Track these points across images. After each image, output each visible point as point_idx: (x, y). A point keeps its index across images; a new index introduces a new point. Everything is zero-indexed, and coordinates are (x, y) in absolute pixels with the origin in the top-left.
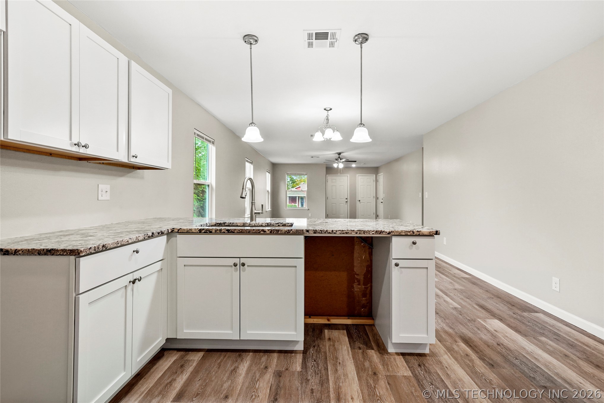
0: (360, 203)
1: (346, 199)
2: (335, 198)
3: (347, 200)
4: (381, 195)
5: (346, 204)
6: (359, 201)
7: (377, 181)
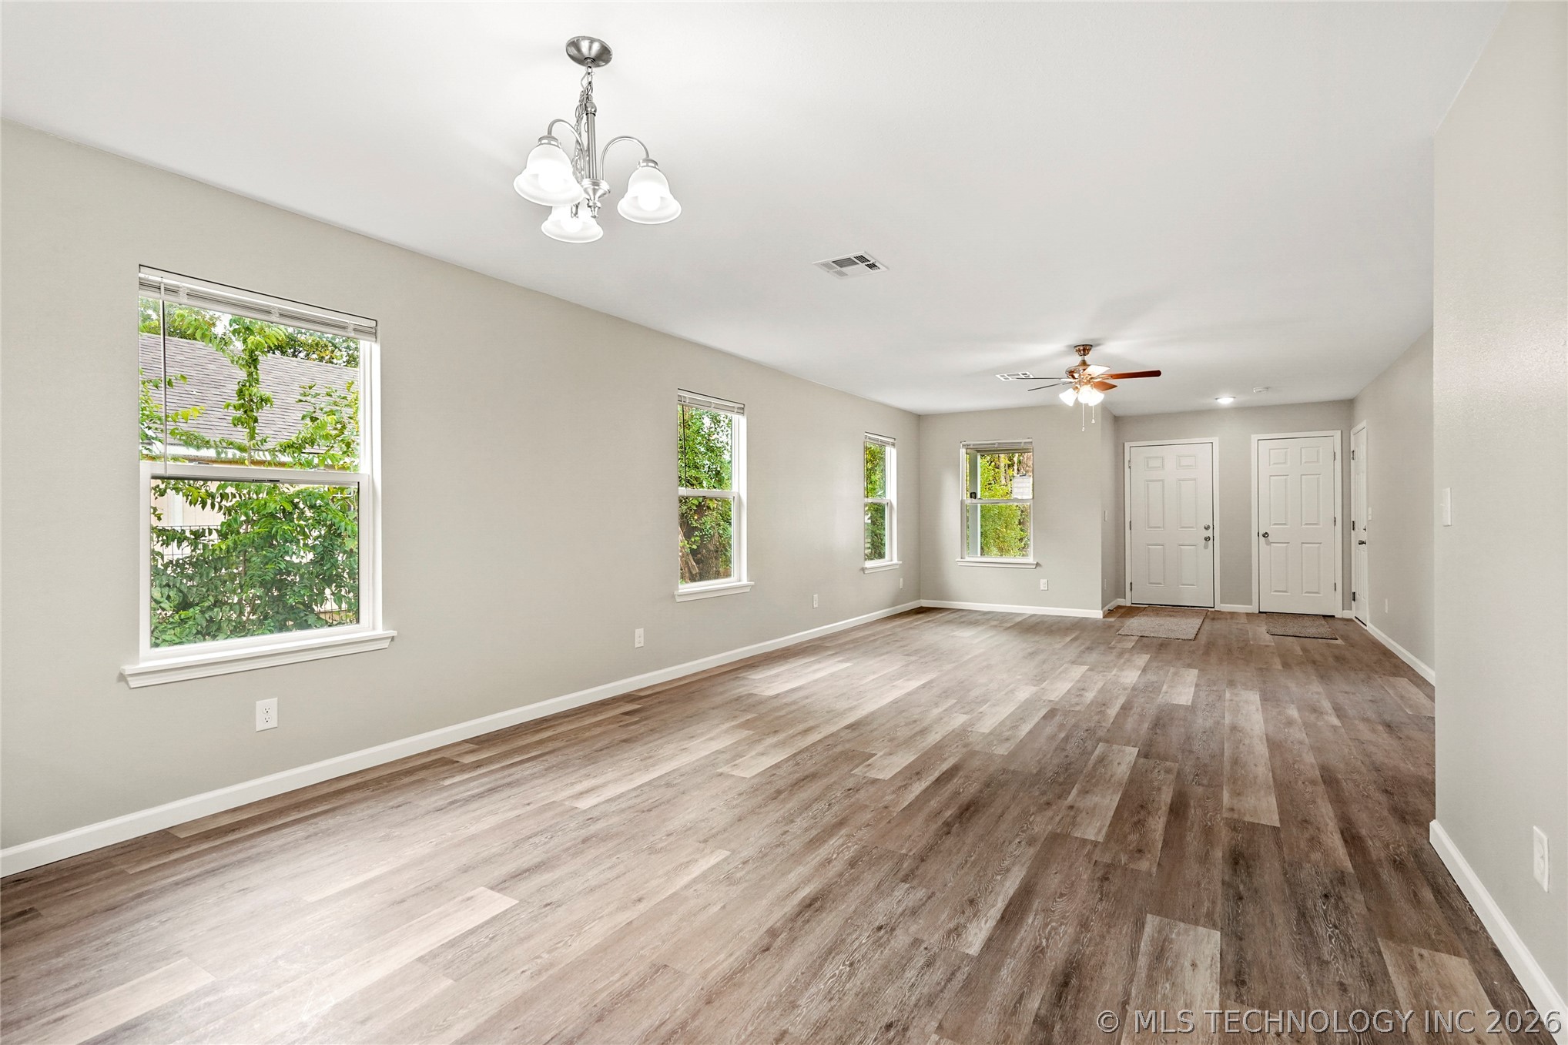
0: (1268, 543)
1: (1207, 528)
2: (1162, 526)
3: (1209, 533)
4: (1362, 513)
5: (1206, 547)
6: (1266, 535)
7: (1348, 455)
